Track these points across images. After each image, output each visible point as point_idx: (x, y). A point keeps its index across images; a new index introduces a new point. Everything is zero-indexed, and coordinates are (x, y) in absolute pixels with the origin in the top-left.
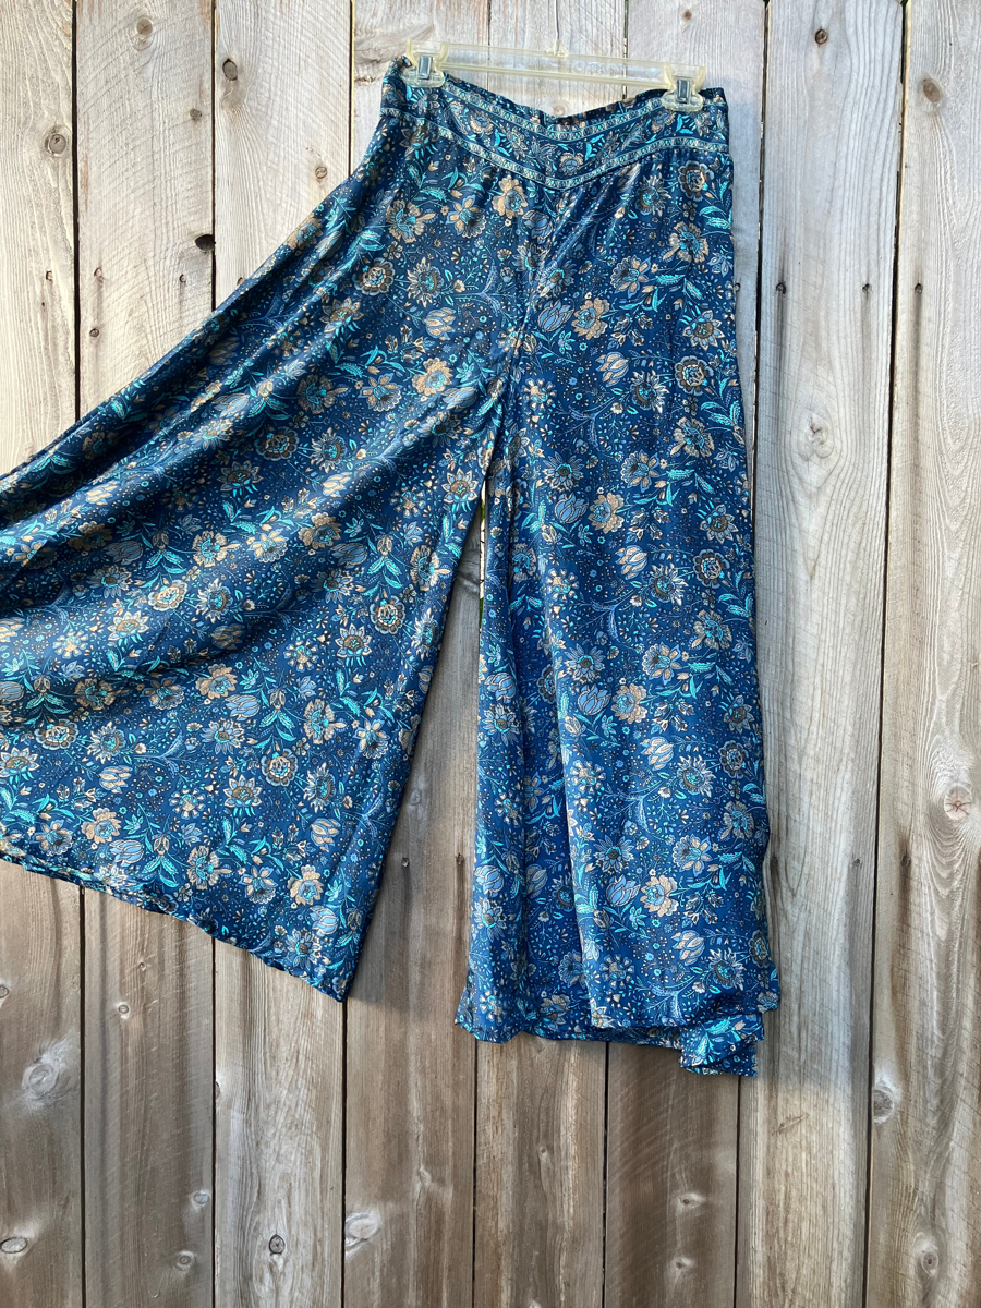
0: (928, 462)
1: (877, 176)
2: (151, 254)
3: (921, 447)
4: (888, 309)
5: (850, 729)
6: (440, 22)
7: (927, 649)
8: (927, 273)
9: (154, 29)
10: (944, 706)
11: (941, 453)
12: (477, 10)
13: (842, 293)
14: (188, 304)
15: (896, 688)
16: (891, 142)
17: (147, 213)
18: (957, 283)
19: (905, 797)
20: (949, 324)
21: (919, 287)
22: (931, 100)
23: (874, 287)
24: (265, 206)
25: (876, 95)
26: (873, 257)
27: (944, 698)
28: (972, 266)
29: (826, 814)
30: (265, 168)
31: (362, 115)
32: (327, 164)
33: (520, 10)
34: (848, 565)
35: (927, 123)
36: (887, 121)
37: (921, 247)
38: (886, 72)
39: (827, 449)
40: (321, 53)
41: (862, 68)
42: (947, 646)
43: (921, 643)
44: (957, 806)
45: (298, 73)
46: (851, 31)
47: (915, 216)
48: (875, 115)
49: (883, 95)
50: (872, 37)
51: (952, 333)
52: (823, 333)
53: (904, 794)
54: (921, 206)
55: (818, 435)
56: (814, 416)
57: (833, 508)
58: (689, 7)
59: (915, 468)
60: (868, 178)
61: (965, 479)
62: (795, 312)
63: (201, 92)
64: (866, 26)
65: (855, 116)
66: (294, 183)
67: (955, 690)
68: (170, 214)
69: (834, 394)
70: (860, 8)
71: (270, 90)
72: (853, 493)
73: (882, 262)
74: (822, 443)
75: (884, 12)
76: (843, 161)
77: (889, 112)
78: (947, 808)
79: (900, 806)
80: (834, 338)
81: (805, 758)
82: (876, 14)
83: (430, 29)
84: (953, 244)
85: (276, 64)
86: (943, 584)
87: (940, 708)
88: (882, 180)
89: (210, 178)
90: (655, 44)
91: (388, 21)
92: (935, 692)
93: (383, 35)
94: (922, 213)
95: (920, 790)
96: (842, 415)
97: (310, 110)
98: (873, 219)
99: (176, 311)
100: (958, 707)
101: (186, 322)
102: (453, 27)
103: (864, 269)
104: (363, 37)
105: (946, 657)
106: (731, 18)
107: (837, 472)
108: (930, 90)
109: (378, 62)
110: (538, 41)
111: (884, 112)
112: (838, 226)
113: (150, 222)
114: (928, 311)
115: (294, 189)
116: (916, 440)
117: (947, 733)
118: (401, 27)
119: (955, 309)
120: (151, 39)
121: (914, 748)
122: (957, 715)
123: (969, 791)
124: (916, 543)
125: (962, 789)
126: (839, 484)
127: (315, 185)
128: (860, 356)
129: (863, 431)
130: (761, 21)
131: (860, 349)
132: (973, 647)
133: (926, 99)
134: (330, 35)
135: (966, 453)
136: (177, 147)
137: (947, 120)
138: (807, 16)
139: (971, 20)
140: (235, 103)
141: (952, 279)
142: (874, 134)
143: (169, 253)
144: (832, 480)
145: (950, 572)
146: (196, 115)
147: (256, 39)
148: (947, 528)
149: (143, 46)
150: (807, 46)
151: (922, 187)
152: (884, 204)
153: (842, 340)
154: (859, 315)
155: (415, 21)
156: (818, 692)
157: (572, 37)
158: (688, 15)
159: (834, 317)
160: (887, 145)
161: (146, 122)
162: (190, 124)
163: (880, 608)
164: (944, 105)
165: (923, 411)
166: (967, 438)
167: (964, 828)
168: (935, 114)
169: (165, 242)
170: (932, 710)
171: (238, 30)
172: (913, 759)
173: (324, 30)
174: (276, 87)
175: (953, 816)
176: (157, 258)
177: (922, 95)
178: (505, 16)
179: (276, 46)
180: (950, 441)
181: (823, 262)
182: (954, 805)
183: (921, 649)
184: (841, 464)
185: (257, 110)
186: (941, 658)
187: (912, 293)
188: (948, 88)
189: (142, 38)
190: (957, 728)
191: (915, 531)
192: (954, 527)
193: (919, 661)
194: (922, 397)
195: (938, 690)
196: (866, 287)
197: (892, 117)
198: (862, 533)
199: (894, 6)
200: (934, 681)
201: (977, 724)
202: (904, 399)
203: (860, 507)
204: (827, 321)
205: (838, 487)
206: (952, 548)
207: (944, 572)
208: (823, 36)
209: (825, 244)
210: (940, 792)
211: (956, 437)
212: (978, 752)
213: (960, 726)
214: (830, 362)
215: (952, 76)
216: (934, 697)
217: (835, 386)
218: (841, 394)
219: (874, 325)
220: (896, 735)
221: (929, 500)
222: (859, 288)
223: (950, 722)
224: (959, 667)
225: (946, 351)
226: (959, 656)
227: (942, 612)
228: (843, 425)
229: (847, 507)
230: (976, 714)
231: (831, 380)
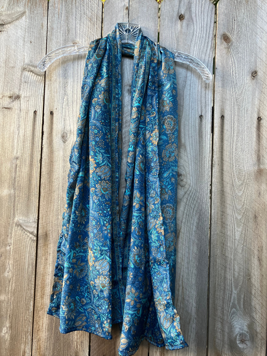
0: (228, 189)
3: (225, 183)
4: (210, 126)
5: (194, 304)
6: (28, 10)
7: (228, 270)
8: (226, 111)
10: (236, 296)
11: (233, 186)
12: (43, 5)
13: (190, 119)
15: (215, 287)
18: (238, 116)
19: (219, 336)
20: (236, 132)
21: (222, 117)
22: (226, 42)
23: (204, 117)
25: (204, 40)
26: (203, 104)
27: (236, 292)
28: (244, 109)
33: (60, 5)
34: (193, 232)
35: (225, 51)
36: (208, 51)
37: (223, 102)
38: (208, 32)
39: (184, 183)
41: (198, 30)
42: (237, 269)
43: (226, 267)
44: (242, 341)
46: (193, 15)
47: (221, 89)
48: (204, 48)
49: (207, 41)
50: (202, 18)
51: (237, 136)
53: (219, 335)
54: (223, 84)
55: (180, 177)
57: (186, 208)
59: (222, 192)
61: (243, 197)
64: (200, 14)
65: (195, 48)
67: (241, 289)
69: (187, 161)
70: (197, 6)
72: (195, 202)
73: (207, 106)
74: (182, 180)
77: (209, 47)
78: (238, 342)
79: (217, 340)
80: (187, 137)
82: (204, 9)
84: (236, 100)
86: (234, 241)
87: (234, 297)
90: (114, 19)
91: (8, 10)
92: (232, 289)
93: (6, 15)
94: (223, 87)
95: (226, 334)
96: (190, 169)
100: (242, 296)
102: (33, 12)
103: (200, 109)
105: (236, 274)
106: (146, 9)
107: (188, 192)
108: (226, 38)
111: (207, 47)
112: (189, 91)
114: (227, 127)
116: (222, 180)
117: (238, 307)
119: (238, 126)
121: (223, 314)
122: (242, 300)
123: (248, 335)
124: (223, 224)
125: (245, 334)
126: (189, 197)
128: (198, 145)
129: (199, 176)
130: (157, 11)
131: (198, 142)
132: (248, 270)
133: (224, 42)
135: (243, 186)
137: (233, 50)
138: (176, 10)
139: (243, 11)
141: (236, 114)
142: (204, 56)
144: (186, 196)
145: (237, 237)
148: (236, 218)
150: (176, 21)
151: (223, 77)
153: (190, 138)
154: (198, 128)
155: (18, 9)
156: (181, 287)
157: (81, 16)
159: (187, 128)
164: (232, 45)
165: (225, 168)
166: (244, 180)
168: (228, 48)
170: (231, 298)
172: (223, 319)
175: (241, 346)
177: (223, 40)
178: (54, 8)
180: (237, 181)
182: (241, 341)
183: (225, 271)
184: (190, 189)
186: (234, 274)
187: (220, 119)
188: (233, 38)
190: (242, 306)
191: (222, 219)
192: (239, 217)
193: (224, 275)
194: (224, 162)
195: (233, 289)
196: (201, 117)
197: (211, 49)
198: (199, 219)
199: (212, 6)
200: (231, 284)
201: (251, 305)
202: (217, 163)
203: (198, 208)
204: (184, 130)
205: (189, 199)
206: (238, 227)
207: (235, 236)
208: (182, 17)
209: (183, 99)
210: (236, 333)
211: (239, 179)
212: (252, 317)
213: (243, 305)
214: (185, 147)
215: (235, 33)
216: (232, 291)
217: (187, 157)
218: (190, 160)
219: (204, 132)
220: (215, 308)
221: (228, 206)
222: (197, 116)
223: (239, 303)
224: (242, 278)
225: (235, 143)
226: (242, 274)
227: (234, 254)
228: (191, 173)
229: (193, 207)
230: (250, 300)
231: (186, 154)
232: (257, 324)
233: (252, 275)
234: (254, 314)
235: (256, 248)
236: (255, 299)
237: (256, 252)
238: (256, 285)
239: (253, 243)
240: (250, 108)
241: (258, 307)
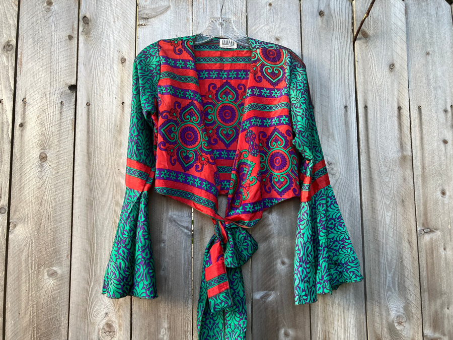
0: (375, 176)
1: (346, 65)
2: (49, 92)
3: (372, 170)
4: (354, 115)
6: (173, 5)
7: (381, 254)
8: (368, 102)
9: (54, 4)
10: (390, 279)
11: (380, 172)
13: (336, 109)
14: (64, 113)
16: (350, 52)
17: (48, 76)
18: (380, 106)
19: (378, 320)
20: (379, 121)
21: (366, 107)
22: (364, 38)
23: (349, 107)
24: (99, 74)
25: (343, 35)
26: (348, 95)
27: (390, 275)
28: (385, 100)
29: (345, 330)
30: (99, 59)
31: (141, 38)
32: (126, 57)
35: (364, 46)
36: (348, 45)
37: (365, 93)
38: (347, 27)
39: (335, 171)
40: (124, 15)
41: (338, 25)
42: (389, 253)
43: (379, 252)
44: (400, 323)
45: (114, 22)
46: (332, 12)
47: (362, 80)
48: (344, 43)
49: (346, 35)
50: (341, 14)
51: (380, 124)
52: (330, 125)
54: (364, 76)
55: (331, 166)
56: (329, 158)
58: (271, 2)
59: (371, 179)
60: (343, 66)
61: (390, 183)
62: (318, 117)
63: (73, 29)
64: (338, 10)
65: (336, 42)
66: (112, 65)
67: (394, 272)
68: (57, 76)
69: (336, 150)
70: (336, 3)
71: (102, 28)
72: (346, 189)
73: (351, 97)
74: (332, 169)
75: (345, 5)
76: (333, 59)
77: (349, 41)
78: (396, 324)
79: (376, 324)
80: (334, 127)
81: (334, 304)
82: (342, 6)
83: (169, 7)
84: (377, 91)
85: (105, 19)
86: (385, 226)
88: (348, 66)
89: (76, 62)
90: (258, 14)
91: (152, 3)
92: (386, 273)
93: (150, 9)
94: (364, 79)
95: (384, 317)
96: (340, 157)
97: (119, 36)
98: (346, 81)
99: (59, 116)
100: (397, 279)
101: (63, 121)
102: (178, 6)
103: (344, 100)
104: (142, 9)
105: (389, 258)
106: (287, 6)
107: (339, 180)
108: (364, 34)
109: (148, 19)
110: (212, 13)
111: (347, 41)
112: (333, 83)
113: (49, 80)
114: (370, 116)
115: (111, 67)
116: (370, 167)
117: (393, 290)
118: (157, 6)
119: (381, 115)
120: (52, 7)
121: (380, 298)
122: (397, 283)
123: (404, 316)
124: (374, 210)
125: (401, 316)
126: (340, 185)
127: (121, 65)
128: (345, 134)
129: (348, 164)
130: (298, 7)
131: (345, 131)
132: (400, 253)
134: (127, 8)
135: (390, 172)
136: (62, 50)
137: (371, 45)
138: (316, 6)
139: (378, 8)
140: (87, 33)
141: (378, 104)
142: (344, 49)
143: (57, 92)
144: (338, 184)
145: (388, 221)
146: (70, 37)
147: (97, 9)
148: (385, 203)
149: (48, 10)
150: (316, 17)
151: (364, 69)
152: (350, 75)
153: (338, 127)
154: (343, 118)
155: (163, 4)
158: (270, 5)
159: (334, 118)
160: (349, 54)
161: (49, 40)
162: (68, 41)
163: (361, 237)
164: (370, 39)
165: (372, 156)
166: (390, 166)
167: (404, 333)
168: (367, 42)
169: (55, 88)
170: (386, 282)
171: (89, 5)
172: (380, 303)
173: (125, 6)
174: (105, 27)
175: (398, 328)
176: (51, 94)
177: (361, 36)
178: (199, 3)
179: (105, 12)
180: (383, 167)
181: (328, 97)
182: (399, 323)
183: (379, 255)
184: (341, 177)
185: (97, 36)
186: (387, 258)
187: (363, 109)
188: (370, 33)
189: (48, 7)
190: (397, 289)
191: (372, 204)
192: (388, 203)
193: (378, 260)
194: (371, 150)
195: (388, 272)
196: (346, 107)
197: (350, 43)
198: (351, 206)
199: (348, 3)
200: (385, 268)
201: (405, 287)
202: (364, 151)
203: (349, 195)
204: (331, 120)
205: (340, 187)
206: (388, 211)
207: (385, 221)
208: (322, 14)
209: (328, 90)
210: (392, 317)
211: (385, 166)
212: (406, 299)
213: (398, 287)
214: (333, 137)
215: (372, 28)
216: (386, 275)
217: (336, 146)
218: (338, 149)
219: (350, 122)
220: (371, 293)
221: (377, 192)
222: (343, 107)
223: (394, 286)
224: (395, 261)
225: (378, 132)
226: (394, 257)
227: (386, 238)
228: (340, 162)
229: (344, 195)
230: (404, 282)
231: (334, 143)
232: (412, 305)
233: (404, 257)
234: (409, 296)
235: (406, 232)
236: (408, 281)
237: (406, 235)
238: (408, 267)
239: (402, 227)
240: (390, 99)
241: (411, 288)
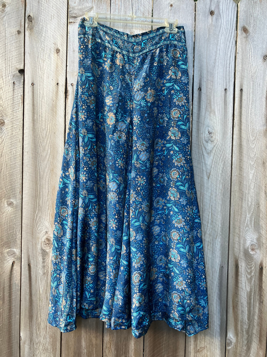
0: (244, 143)
1: (229, 56)
2: (4, 75)
3: (242, 139)
4: (232, 96)
5: (220, 225)
6: (95, 6)
7: (244, 201)
8: (244, 86)
9: (7, 6)
10: (249, 218)
11: (248, 140)
12: (107, 2)
13: (218, 91)
14: (15, 91)
15: (234, 213)
16: (233, 46)
17: (3, 62)
18: (253, 89)
19: (237, 247)
20: (251, 101)
21: (241, 90)
22: (245, 33)
23: (228, 90)
24: (40, 61)
25: (228, 31)
26: (228, 80)
27: (249, 216)
28: (258, 84)
29: (213, 252)
30: (40, 49)
31: (71, 33)
32: (60, 48)
33: (120, 2)
34: (220, 175)
35: (244, 40)
36: (232, 39)
37: (242, 78)
38: (232, 25)
39: (213, 139)
40: (58, 14)
41: (224, 23)
42: (250, 200)
43: (242, 199)
45: (51, 20)
46: (221, 11)
47: (240, 68)
48: (228, 37)
49: (231, 31)
50: (228, 14)
51: (252, 104)
52: (212, 103)
53: (237, 246)
54: (242, 65)
55: (211, 135)
56: (209, 129)
57: (215, 157)
58: (172, 3)
59: (240, 146)
60: (226, 57)
61: (256, 149)
62: (204, 96)
63: (21, 25)
64: (226, 10)
65: (222, 37)
66: (49, 54)
67: (252, 214)
68: (10, 63)
69: (216, 122)
70: (224, 5)
71: (42, 25)
72: (221, 153)
73: (230, 82)
74: (212, 137)
75: (231, 6)
76: (219, 51)
78: (250, 250)
79: (235, 249)
80: (216, 105)
81: (206, 234)
82: (229, 6)
83: (92, 8)
84: (252, 77)
85: (44, 17)
86: (249, 181)
87: (248, 219)
88: (230, 57)
89: (23, 51)
90: (161, 14)
91: (79, 5)
92: (246, 214)
93: (78, 9)
94: (242, 67)
95: (242, 245)
96: (218, 128)
97: (55, 31)
98: (228, 69)
99: (12, 93)
100: (253, 219)
101: (15, 96)
102: (99, 7)
103: (225, 84)
104: (71, 9)
105: (250, 204)
106: (185, 6)
107: (216, 146)
108: (245, 30)
109: (76, 17)
110: (126, 13)
111: (231, 36)
112: (217, 71)
113: (4, 65)
114: (244, 97)
115: (49, 56)
116: (241, 136)
117: (250, 226)
119: (253, 97)
120: (6, 9)
121: (240, 232)
122: (253, 221)
123: (257, 245)
124: (241, 168)
125: (254, 244)
126: (217, 149)
127: (56, 55)
128: (224, 110)
129: (224, 133)
130: (194, 8)
131: (224, 108)
132: (258, 200)
133: (244, 33)
134: (61, 8)
135: (256, 141)
136: (13, 42)
137: (250, 39)
138: (208, 7)
139: (258, 9)
140: (31, 29)
141: (251, 88)
142: (228, 43)
143: (10, 75)
144: (215, 148)
145: (251, 177)
146: (19, 32)
147: (38, 9)
148: (250, 164)
149: (3, 11)
150: (208, 16)
151: (243, 59)
152: (231, 64)
153: (218, 105)
154: (223, 98)
155: (88, 5)
156: (210, 214)
157: (136, 11)
158: (171, 5)
159: (216, 98)
160: (232, 47)
161: (3, 34)
162: (17, 35)
163: (229, 188)
164: (249, 35)
165: (243, 128)
166: (256, 136)
167: (255, 257)
168: (247, 37)
169: (9, 71)
170: (245, 220)
171: (33, 6)
172: (239, 235)
173: (59, 7)
174: (44, 24)
175: (251, 253)
176: (6, 76)
177: (243, 31)
178: (115, 4)
179: (44, 12)
180: (251, 137)
181: (212, 82)
182: (252, 249)
183: (242, 201)
184: (218, 143)
185: (38, 31)
186: (248, 204)
187: (239, 92)
188: (250, 29)
189: (3, 8)
190: (253, 226)
191: (240, 164)
192: (252, 163)
193: (241, 205)
194: (242, 124)
195: (247, 214)
196: (226, 89)
197: (234, 38)
198: (224, 165)
199: (234, 4)
200: (246, 211)
201: (259, 224)
202: (237, 124)
203: (223, 157)
204: (214, 100)
205: (216, 150)
206: (252, 169)
207: (249, 177)
208: (213, 13)
209: (213, 76)
210: (248, 245)
211: (253, 136)
212: (259, 233)
213: (254, 225)
214: (214, 112)
215: (252, 26)
216: (246, 216)
217: (216, 119)
218: (218, 122)
219: (228, 101)
220: (234, 228)
221: (244, 155)
222: (223, 90)
223: (251, 224)
224: (253, 206)
225: (250, 109)
226: (253, 203)
227: (248, 189)
228: (218, 131)
229: (219, 157)
230: (259, 221)
231: (215, 118)
232: (263, 237)
233: (260, 204)
234: (261, 231)
235: (264, 185)
236: (262, 220)
237: (263, 188)
238: (263, 211)
239: (261, 182)
240: (261, 83)
241: (264, 226)
